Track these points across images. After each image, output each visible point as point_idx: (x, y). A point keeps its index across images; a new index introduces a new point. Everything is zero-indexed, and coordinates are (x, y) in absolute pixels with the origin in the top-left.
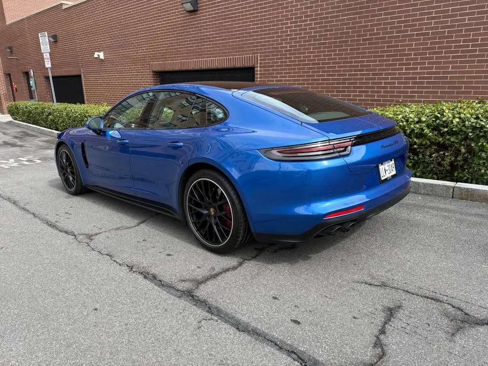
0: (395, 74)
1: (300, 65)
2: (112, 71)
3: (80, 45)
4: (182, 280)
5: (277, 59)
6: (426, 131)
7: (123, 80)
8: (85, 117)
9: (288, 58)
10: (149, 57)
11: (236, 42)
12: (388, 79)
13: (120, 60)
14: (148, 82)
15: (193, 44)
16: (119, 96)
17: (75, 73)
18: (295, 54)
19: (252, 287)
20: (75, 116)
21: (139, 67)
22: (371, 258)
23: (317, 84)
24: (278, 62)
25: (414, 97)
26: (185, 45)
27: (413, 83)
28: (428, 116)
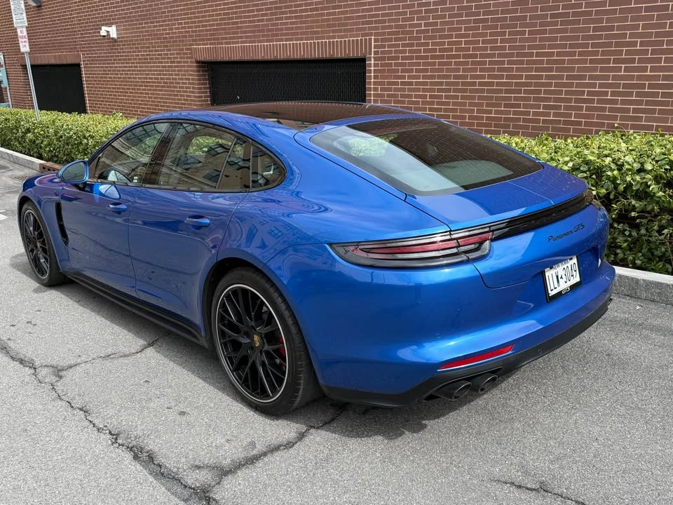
0: (607, 78)
1: (442, 57)
2: (130, 59)
3: (78, 13)
4: (197, 466)
5: (404, 45)
6: (654, 187)
7: (148, 74)
8: (85, 137)
9: (423, 44)
10: (190, 36)
11: (334, 14)
12: (594, 85)
13: (143, 40)
14: (189, 79)
15: (262, 15)
16: (142, 101)
17: (70, 61)
18: (435, 37)
19: (313, 484)
20: (68, 135)
21: (173, 54)
22: (530, 430)
23: (471, 91)
24: (405, 52)
25: (640, 119)
26: (249, 17)
27: (638, 94)
28: (657, 162)
